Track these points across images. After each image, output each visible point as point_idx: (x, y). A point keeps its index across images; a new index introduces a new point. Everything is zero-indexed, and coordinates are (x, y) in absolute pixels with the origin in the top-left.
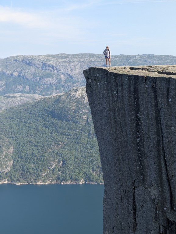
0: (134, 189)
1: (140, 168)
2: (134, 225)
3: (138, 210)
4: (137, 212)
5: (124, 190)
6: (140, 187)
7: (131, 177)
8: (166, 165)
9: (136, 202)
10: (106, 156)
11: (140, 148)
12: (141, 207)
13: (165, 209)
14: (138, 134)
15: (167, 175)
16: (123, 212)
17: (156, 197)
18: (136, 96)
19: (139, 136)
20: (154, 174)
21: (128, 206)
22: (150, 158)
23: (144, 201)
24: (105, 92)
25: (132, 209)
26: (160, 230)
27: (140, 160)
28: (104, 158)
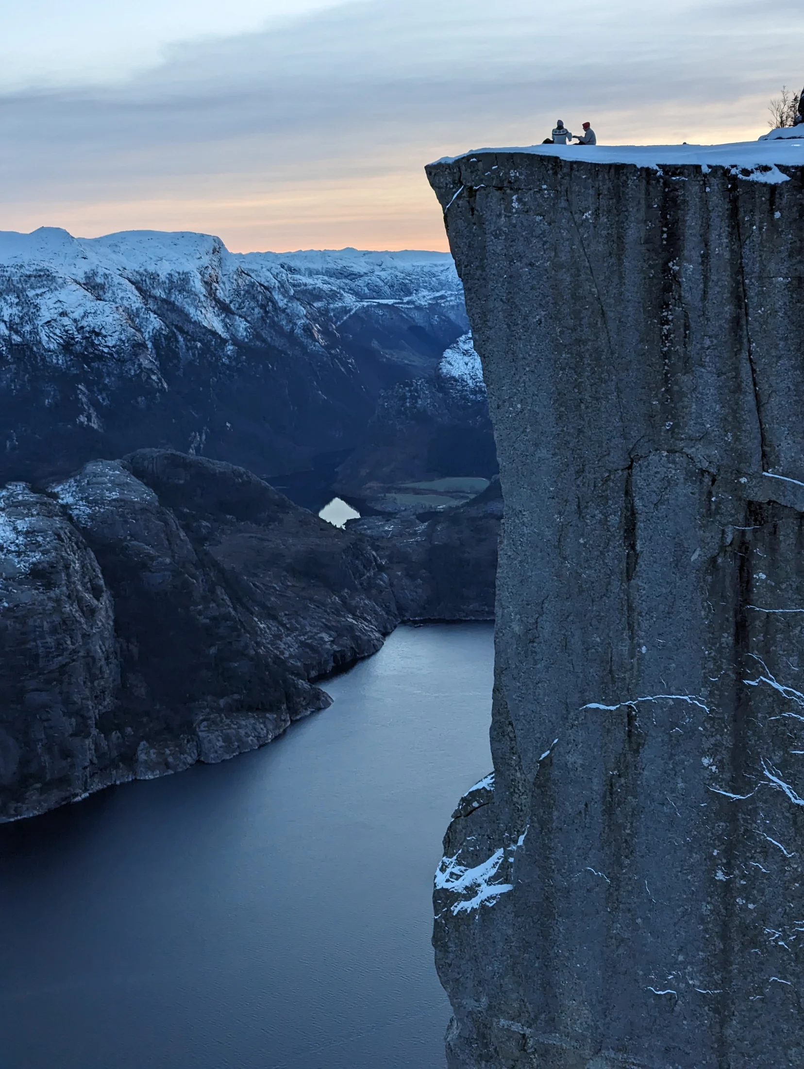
0: (630, 467)
1: (662, 404)
2: (627, 563)
3: (641, 518)
6: (652, 457)
7: (624, 436)
8: (754, 371)
9: (637, 498)
10: (519, 406)
11: (669, 350)
12: (652, 506)
13: (743, 480)
14: (665, 314)
15: (757, 396)
16: (584, 545)
17: (710, 462)
18: (668, 216)
19: (670, 319)
20: (714, 404)
21: (604, 522)
22: (703, 366)
23: (666, 488)
24: (539, 218)
25: (621, 522)
26: (723, 538)
27: (666, 380)
28: (510, 413)
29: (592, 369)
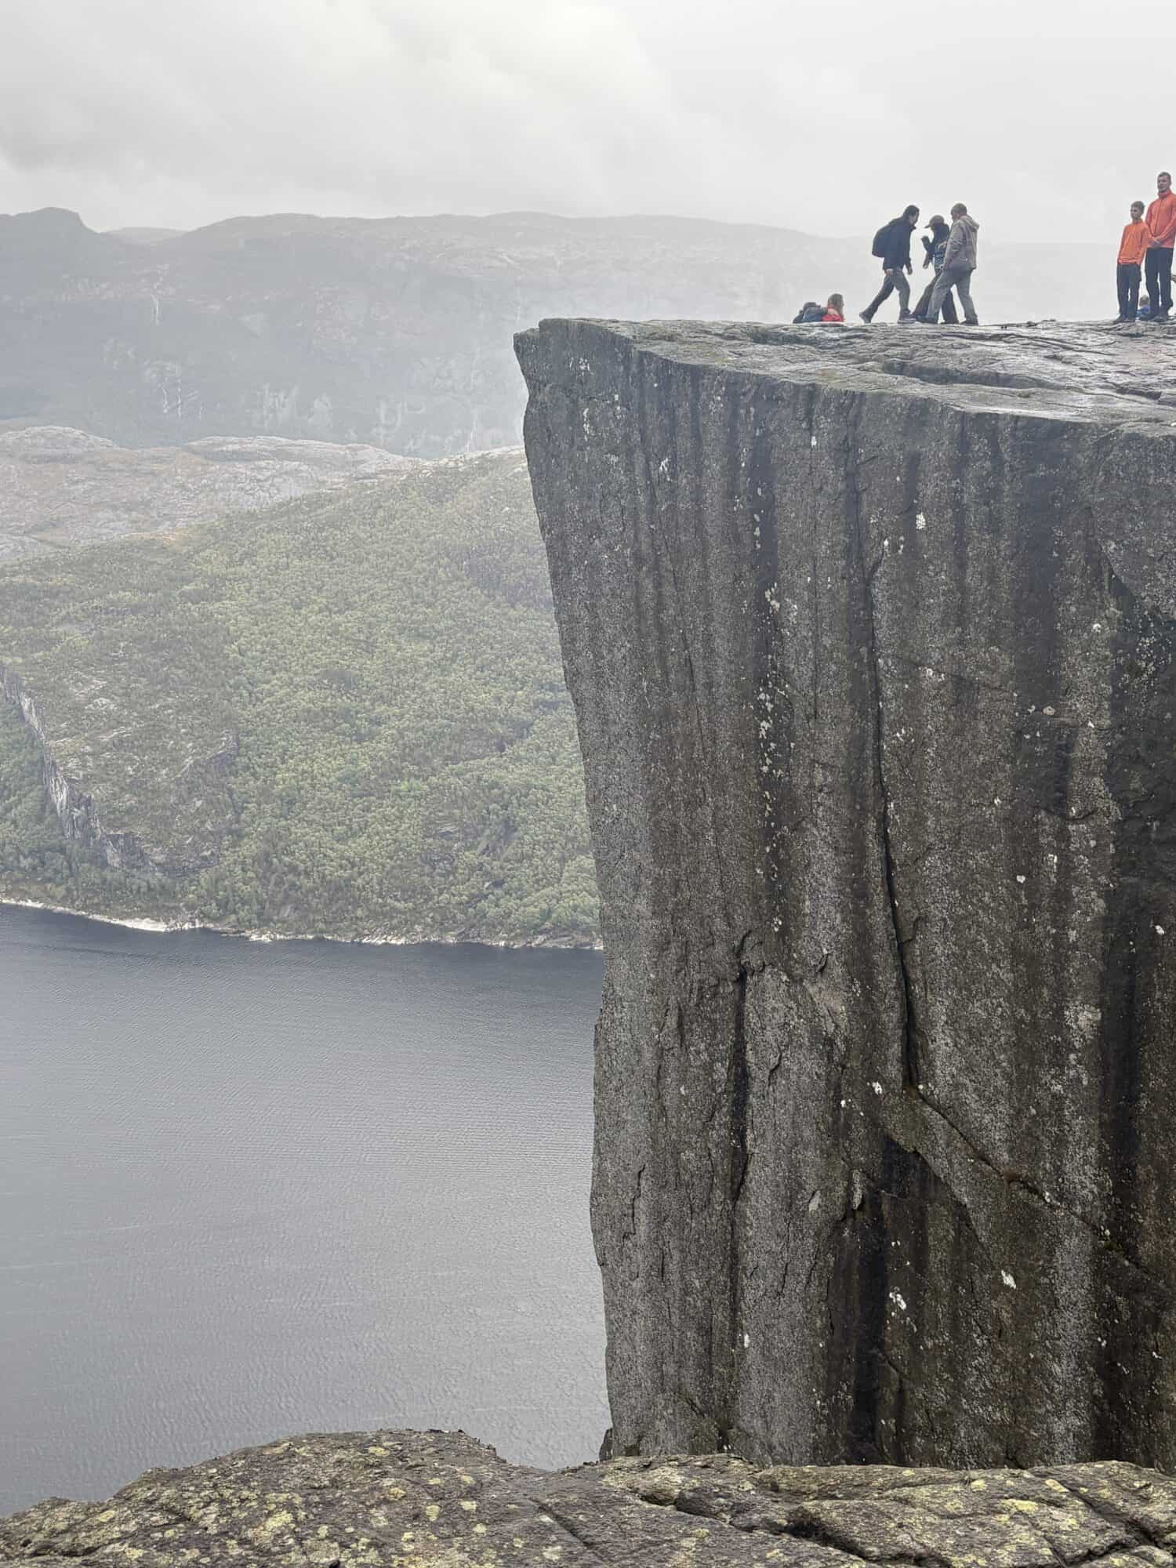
0: (741, 980)
1: (767, 875)
2: (733, 1164)
3: (756, 1087)
4: (752, 1100)
5: (695, 985)
6: (767, 976)
7: (728, 918)
8: (889, 864)
9: (749, 1047)
10: (614, 806)
11: (770, 772)
12: (767, 1073)
13: (878, 1088)
14: (762, 696)
15: (894, 917)
16: (685, 1099)
17: (837, 1027)
18: (759, 490)
19: (769, 709)
20: (832, 908)
21: (709, 1068)
22: (815, 825)
23: (787, 1046)
24: (614, 459)
25: (728, 1080)
26: (849, 1193)
27: (769, 833)
28: (607, 817)
29: (685, 773)
